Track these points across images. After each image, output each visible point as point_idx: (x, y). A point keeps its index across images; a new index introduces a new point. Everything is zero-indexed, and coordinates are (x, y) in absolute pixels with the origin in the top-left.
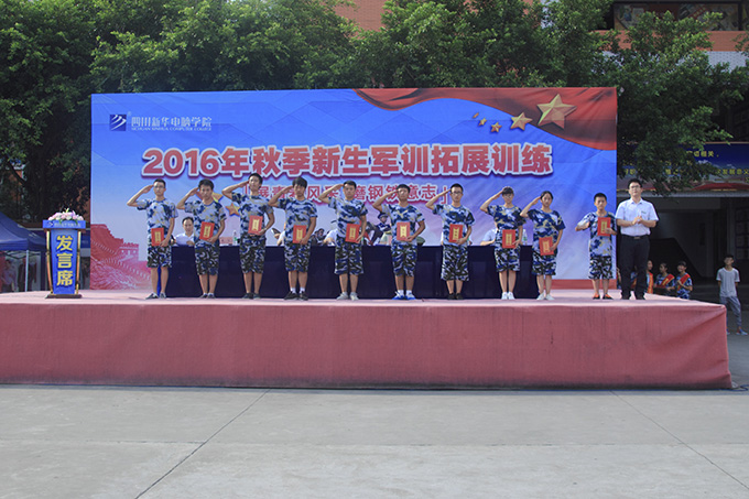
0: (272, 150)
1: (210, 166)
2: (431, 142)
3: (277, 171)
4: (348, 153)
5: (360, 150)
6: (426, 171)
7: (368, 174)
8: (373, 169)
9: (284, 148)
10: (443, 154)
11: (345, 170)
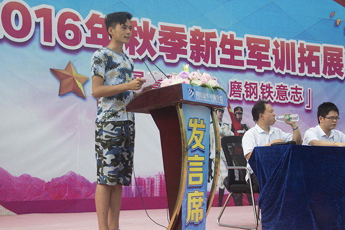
0: (146, 24)
1: (70, 35)
2: (297, 38)
3: (153, 53)
4: (225, 41)
5: (236, 38)
6: (294, 70)
7: (244, 68)
8: (249, 62)
9: (160, 23)
10: (307, 52)
11: (223, 61)
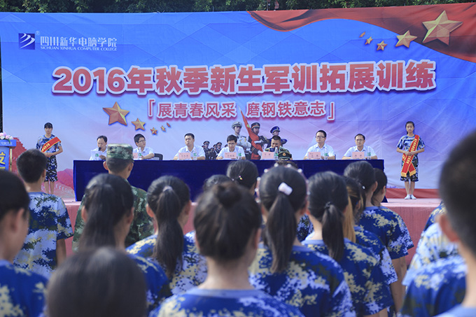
0: (173, 69)
1: (116, 84)
2: (319, 61)
3: (178, 89)
4: (243, 72)
5: (254, 69)
6: (315, 88)
7: (262, 92)
8: (266, 87)
9: (185, 67)
10: (331, 72)
11: (241, 88)
